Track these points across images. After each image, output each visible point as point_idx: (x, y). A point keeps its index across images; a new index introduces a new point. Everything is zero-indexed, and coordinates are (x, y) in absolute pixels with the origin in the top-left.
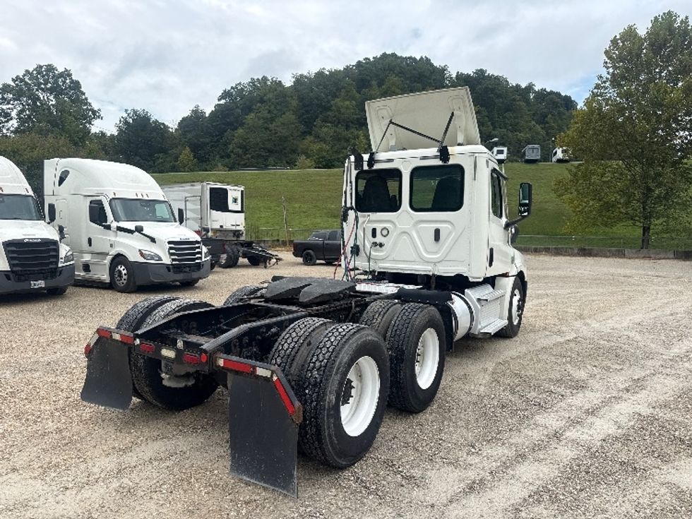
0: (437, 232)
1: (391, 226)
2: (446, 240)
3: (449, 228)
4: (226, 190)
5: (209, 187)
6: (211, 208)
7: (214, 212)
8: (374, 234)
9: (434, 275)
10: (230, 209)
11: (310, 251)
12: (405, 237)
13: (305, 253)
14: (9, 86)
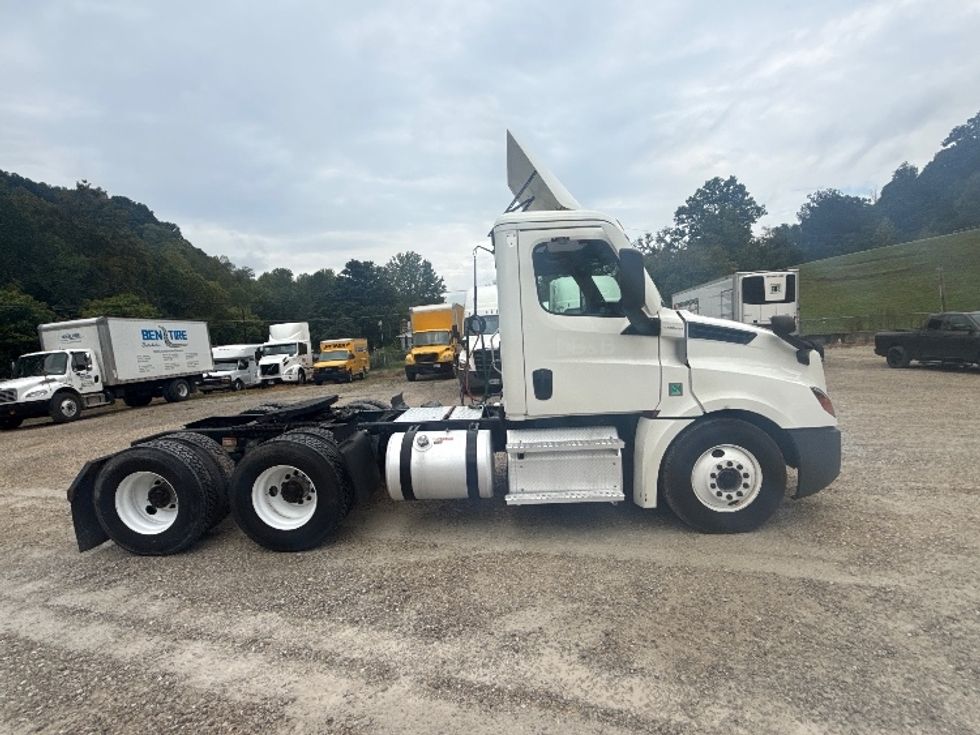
4: (762, 278)
5: (741, 278)
6: (744, 302)
7: (746, 306)
10: (767, 299)
11: (898, 348)
13: (891, 349)
14: (684, 207)
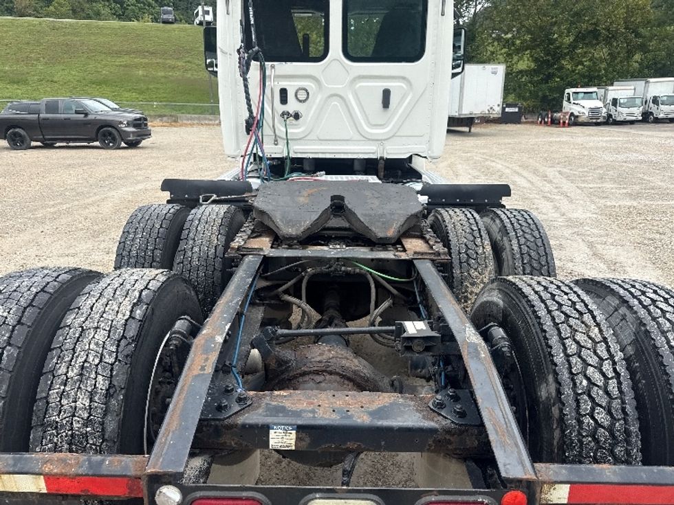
0: (386, 94)
1: (313, 86)
2: (400, 104)
3: (402, 87)
8: (284, 100)
9: (382, 158)
11: (17, 130)
12: (336, 102)
13: (11, 131)
